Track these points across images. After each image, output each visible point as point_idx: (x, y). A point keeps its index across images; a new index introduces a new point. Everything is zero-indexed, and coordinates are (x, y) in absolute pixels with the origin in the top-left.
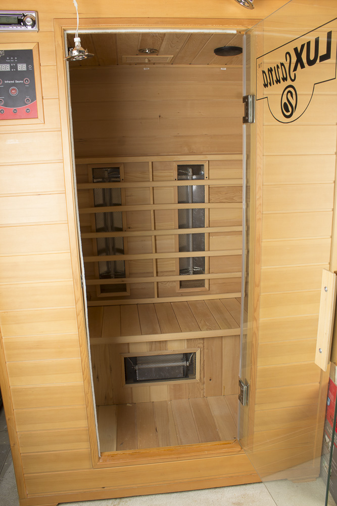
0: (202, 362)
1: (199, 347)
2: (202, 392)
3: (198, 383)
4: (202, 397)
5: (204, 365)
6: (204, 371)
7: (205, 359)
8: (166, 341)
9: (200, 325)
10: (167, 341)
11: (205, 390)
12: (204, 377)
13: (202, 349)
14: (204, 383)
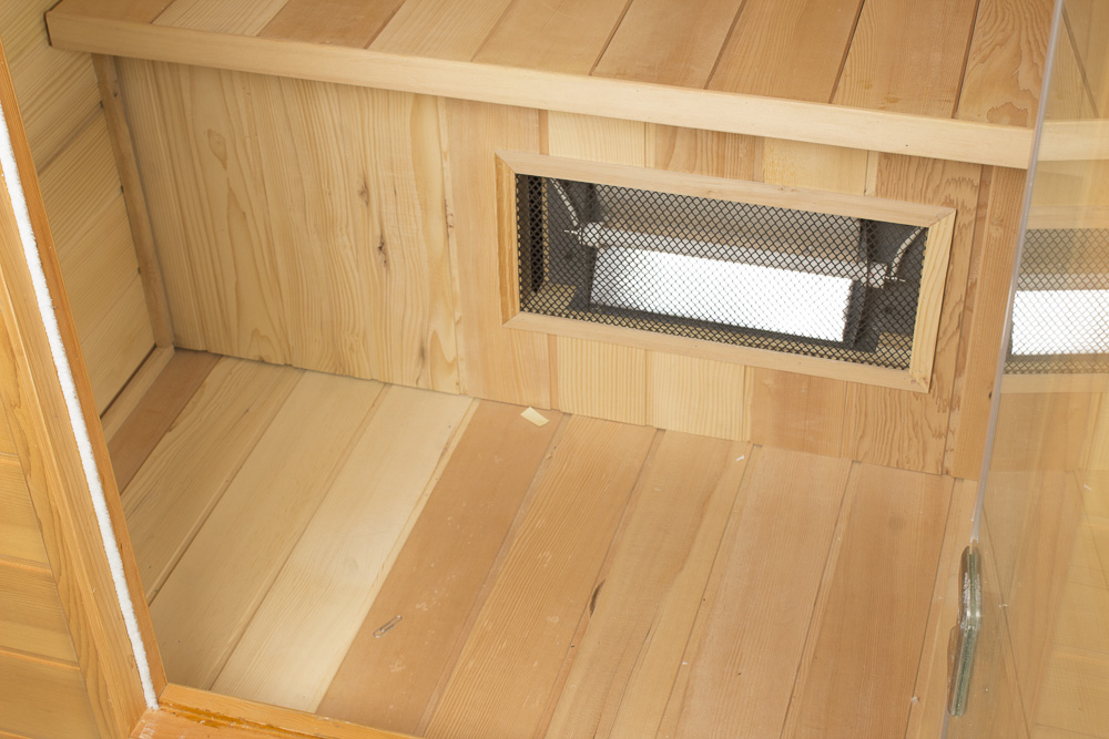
0: (958, 292)
1: (949, 203)
2: (935, 445)
3: (917, 395)
4: (931, 469)
5: (967, 308)
6: (963, 339)
7: (978, 275)
8: (755, 141)
9: (975, 72)
10: (762, 139)
11: (953, 441)
12: (958, 371)
13: (968, 218)
14: (952, 404)
